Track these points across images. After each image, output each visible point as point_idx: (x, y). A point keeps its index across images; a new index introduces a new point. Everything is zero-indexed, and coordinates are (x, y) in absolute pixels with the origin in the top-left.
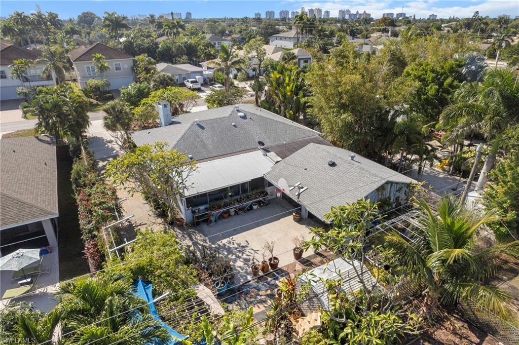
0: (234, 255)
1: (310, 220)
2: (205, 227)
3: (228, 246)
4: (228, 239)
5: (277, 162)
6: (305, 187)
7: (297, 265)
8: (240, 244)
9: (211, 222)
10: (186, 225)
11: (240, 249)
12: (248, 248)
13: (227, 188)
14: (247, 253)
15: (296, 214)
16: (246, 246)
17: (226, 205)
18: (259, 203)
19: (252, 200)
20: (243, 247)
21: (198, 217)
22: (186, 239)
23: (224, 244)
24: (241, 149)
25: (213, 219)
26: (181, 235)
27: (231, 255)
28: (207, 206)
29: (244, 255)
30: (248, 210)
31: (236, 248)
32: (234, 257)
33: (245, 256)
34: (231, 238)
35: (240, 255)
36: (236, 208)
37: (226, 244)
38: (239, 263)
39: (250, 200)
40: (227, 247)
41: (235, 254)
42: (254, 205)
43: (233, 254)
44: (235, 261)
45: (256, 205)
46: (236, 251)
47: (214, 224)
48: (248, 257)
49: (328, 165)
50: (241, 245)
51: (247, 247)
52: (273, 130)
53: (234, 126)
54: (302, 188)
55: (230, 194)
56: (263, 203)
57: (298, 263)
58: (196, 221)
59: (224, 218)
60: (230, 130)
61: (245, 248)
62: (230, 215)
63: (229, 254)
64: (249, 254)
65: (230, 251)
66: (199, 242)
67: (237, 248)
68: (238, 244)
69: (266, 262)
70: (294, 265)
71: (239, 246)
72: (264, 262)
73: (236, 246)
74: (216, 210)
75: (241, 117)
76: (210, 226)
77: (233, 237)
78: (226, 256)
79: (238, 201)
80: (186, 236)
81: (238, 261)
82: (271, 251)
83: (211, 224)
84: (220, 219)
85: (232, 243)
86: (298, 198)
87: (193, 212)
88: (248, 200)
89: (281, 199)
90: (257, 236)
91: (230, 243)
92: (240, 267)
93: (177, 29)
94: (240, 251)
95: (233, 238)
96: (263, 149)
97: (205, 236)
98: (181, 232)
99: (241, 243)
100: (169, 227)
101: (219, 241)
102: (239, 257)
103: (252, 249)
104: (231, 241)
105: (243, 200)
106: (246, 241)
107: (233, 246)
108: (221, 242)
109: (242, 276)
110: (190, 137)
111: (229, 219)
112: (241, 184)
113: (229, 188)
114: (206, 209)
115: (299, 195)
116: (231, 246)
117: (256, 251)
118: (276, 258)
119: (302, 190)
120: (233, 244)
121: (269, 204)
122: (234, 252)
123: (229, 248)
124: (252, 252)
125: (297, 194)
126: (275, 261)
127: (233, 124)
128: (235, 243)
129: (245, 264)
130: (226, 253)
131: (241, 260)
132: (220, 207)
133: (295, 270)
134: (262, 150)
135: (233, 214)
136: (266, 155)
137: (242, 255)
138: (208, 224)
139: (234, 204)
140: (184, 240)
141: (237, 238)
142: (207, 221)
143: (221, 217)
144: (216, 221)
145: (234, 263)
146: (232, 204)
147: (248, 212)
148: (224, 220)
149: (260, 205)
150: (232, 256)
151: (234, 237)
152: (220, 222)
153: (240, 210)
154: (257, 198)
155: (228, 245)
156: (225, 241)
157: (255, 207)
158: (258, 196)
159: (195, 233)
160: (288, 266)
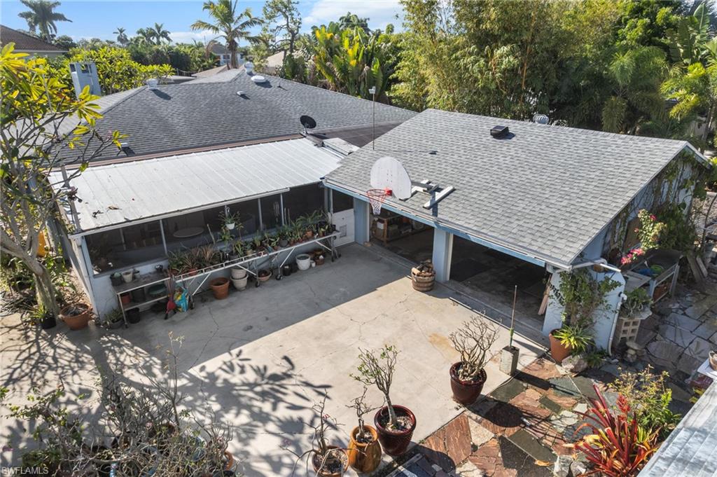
0: (245, 412)
1: (460, 285)
2: (156, 327)
3: (226, 381)
4: (225, 357)
5: (352, 153)
6: (446, 184)
7: (473, 425)
8: (265, 368)
9: (176, 309)
10: (98, 324)
11: (266, 387)
12: (293, 381)
13: (222, 208)
14: (292, 399)
15: (421, 270)
16: (287, 376)
17: (219, 259)
18: (314, 254)
19: (295, 243)
20: (275, 377)
21: (133, 297)
22: (82, 368)
23: (213, 377)
24: (260, 135)
25: (181, 299)
26: (69, 356)
27: (234, 411)
28: (164, 263)
29: (281, 406)
30: (286, 273)
31: (251, 386)
32: (244, 418)
33: (283, 412)
34: (235, 351)
35: (267, 407)
36: (249, 265)
37: (219, 372)
38: (266, 443)
39: (290, 244)
40: (219, 383)
41: (249, 407)
42: (300, 258)
43: (241, 407)
44: (247, 434)
45: (305, 258)
46: (250, 394)
47: (186, 314)
48: (295, 414)
49: (490, 137)
50: (269, 372)
51: (289, 376)
52: (330, 107)
53: (243, 96)
54: (439, 190)
55: (231, 226)
56: (325, 253)
57: (474, 416)
58: (124, 310)
59: (216, 296)
60: (232, 103)
61: (284, 382)
62: (233, 288)
63: (226, 409)
64: (299, 402)
65: (229, 396)
66: (128, 373)
67: (256, 384)
68: (257, 371)
69: (367, 429)
70: (459, 425)
71: (262, 376)
72: (360, 433)
73: (251, 376)
74: (187, 271)
75: (258, 83)
76: (173, 323)
77: (241, 348)
78: (216, 418)
79: (254, 247)
80: (86, 357)
81: (260, 431)
82: (385, 386)
83: (175, 318)
84: (204, 301)
85: (238, 369)
86: (435, 213)
87: (117, 282)
88: (284, 243)
89: (369, 245)
90: (317, 338)
91: (232, 367)
92: (267, 458)
93: (158, 38)
94: (264, 395)
95: (240, 352)
96: (311, 135)
97: (152, 352)
98: (73, 347)
99: (269, 365)
100: (38, 334)
101: (195, 364)
102: (263, 418)
103: (307, 384)
104: (236, 361)
105: (270, 242)
106: (286, 358)
107: (242, 377)
108: (203, 369)
110: (130, 110)
111: (232, 299)
112: (261, 198)
113: (227, 211)
114: (160, 272)
115: (434, 207)
116: (236, 379)
117: (322, 390)
118: (401, 411)
119: (438, 195)
120: (243, 371)
121: (340, 256)
122: (243, 400)
123: (229, 386)
124: (308, 392)
125: (428, 204)
126: (401, 420)
127: (239, 93)
128: (248, 369)
129: (286, 443)
130: (216, 407)
131: (271, 427)
132: (200, 264)
133: (474, 447)
134: (311, 138)
135: (242, 283)
136: (323, 145)
137: (274, 408)
138: (166, 318)
139: (245, 254)
140: (75, 373)
141: (256, 349)
142: (165, 309)
143: (209, 294)
144: (191, 307)
145: (244, 441)
146: (237, 253)
147: (285, 279)
148: (217, 303)
149: (315, 259)
150: (238, 414)
151: (247, 349)
152: (204, 309)
153: (262, 273)
154: (307, 239)
155: (224, 375)
156: (213, 365)
157: (304, 264)
158: (309, 234)
159: (120, 346)
160: (442, 432)
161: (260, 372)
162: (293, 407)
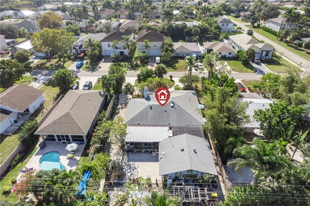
2: (130, 154)
3: (131, 166)
4: (133, 163)
5: (170, 137)
6: (165, 155)
9: (134, 152)
10: (125, 151)
14: (134, 171)
17: (140, 149)
19: (152, 149)
20: (135, 168)
21: (129, 150)
24: (161, 124)
25: (135, 152)
33: (133, 172)
38: (129, 174)
41: (131, 170)
44: (128, 172)
49: (181, 149)
51: (137, 169)
53: (165, 111)
55: (143, 145)
60: (162, 113)
62: (141, 152)
65: (130, 168)
66: (124, 159)
69: (134, 179)
73: (133, 167)
74: (136, 149)
76: (132, 154)
79: (145, 148)
80: (122, 155)
87: (128, 147)
88: (150, 149)
90: (143, 166)
92: (128, 176)
94: (133, 169)
97: (128, 157)
98: (122, 152)
100: (120, 148)
103: (137, 171)
104: (134, 164)
105: (148, 149)
106: (138, 166)
108: (130, 163)
109: (126, 179)
111: (141, 154)
112: (149, 142)
114: (133, 147)
115: (161, 158)
130: (128, 168)
131: (131, 173)
132: (138, 148)
134: (168, 128)
135: (143, 152)
136: (169, 131)
140: (120, 156)
141: (136, 163)
142: (133, 151)
143: (138, 152)
144: (135, 153)
146: (143, 149)
147: (149, 153)
150: (129, 170)
152: (137, 154)
153: (146, 151)
158: (154, 149)
159: (126, 155)
161: (135, 166)
162: (134, 172)
